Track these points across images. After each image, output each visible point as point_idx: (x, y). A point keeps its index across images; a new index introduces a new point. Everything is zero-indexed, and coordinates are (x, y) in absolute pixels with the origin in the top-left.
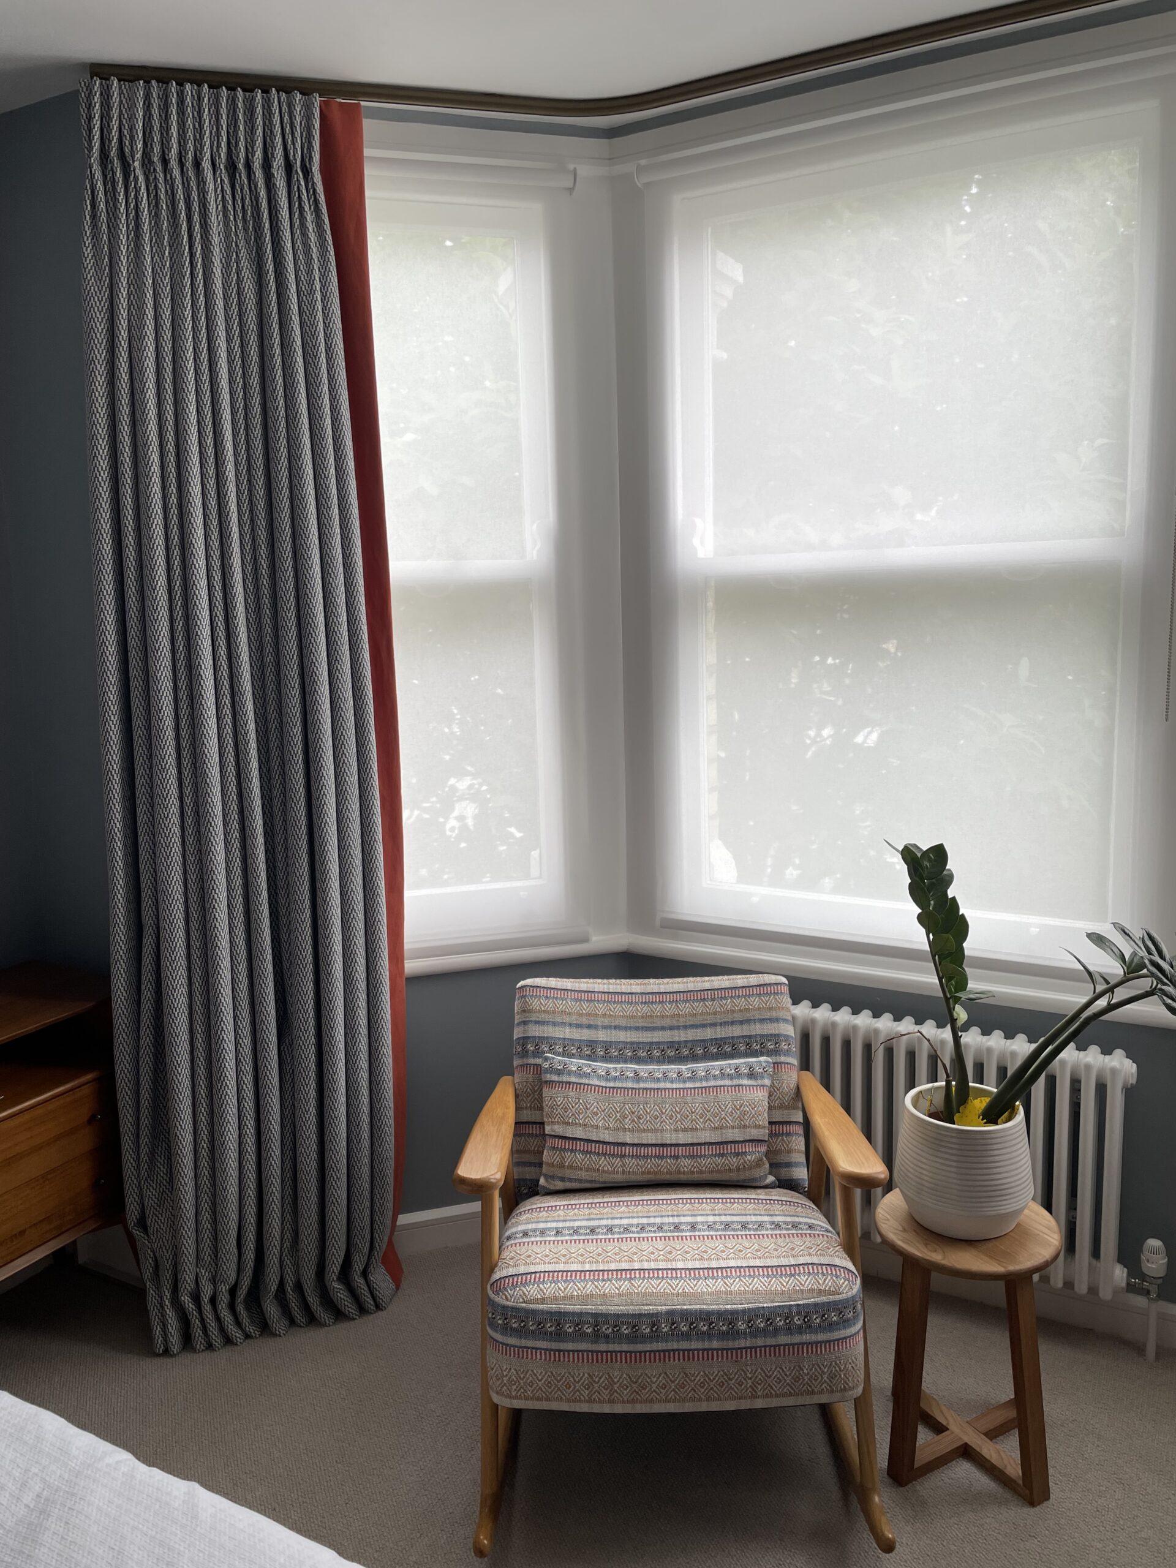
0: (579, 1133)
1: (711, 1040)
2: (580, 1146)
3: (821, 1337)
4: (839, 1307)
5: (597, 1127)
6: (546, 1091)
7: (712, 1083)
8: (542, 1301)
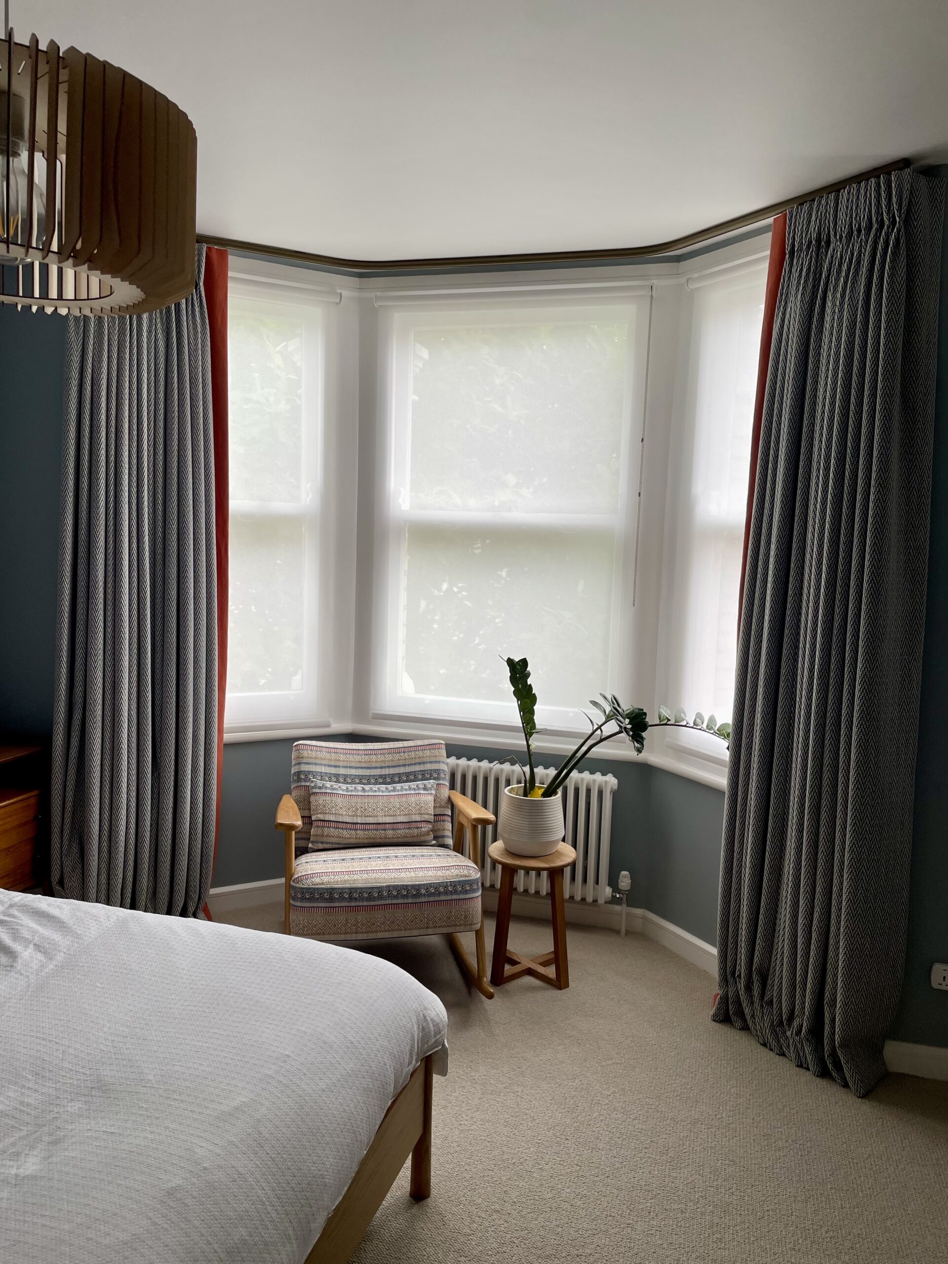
0: (332, 818)
1: (403, 773)
2: (332, 824)
3: (462, 896)
4: (471, 883)
5: (342, 815)
6: (312, 798)
7: (404, 792)
8: (323, 884)
